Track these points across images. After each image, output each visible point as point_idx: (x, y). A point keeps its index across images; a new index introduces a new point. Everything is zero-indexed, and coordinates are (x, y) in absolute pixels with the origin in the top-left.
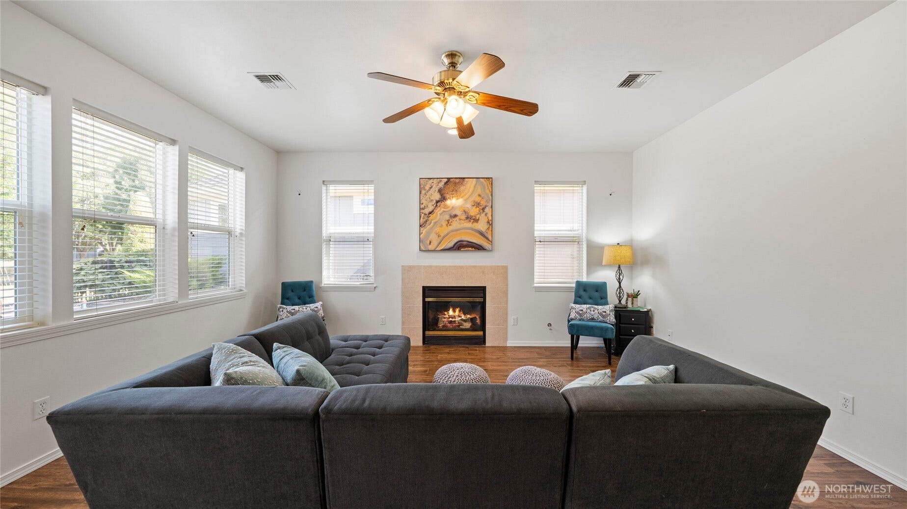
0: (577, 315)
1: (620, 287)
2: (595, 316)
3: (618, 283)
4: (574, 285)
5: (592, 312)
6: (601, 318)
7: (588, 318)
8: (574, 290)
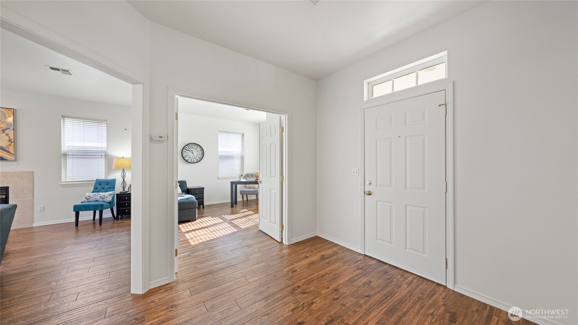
0: (85, 200)
1: (124, 180)
2: (98, 199)
3: (123, 179)
4: (94, 182)
5: (96, 197)
6: (101, 200)
7: (94, 201)
8: (94, 185)
